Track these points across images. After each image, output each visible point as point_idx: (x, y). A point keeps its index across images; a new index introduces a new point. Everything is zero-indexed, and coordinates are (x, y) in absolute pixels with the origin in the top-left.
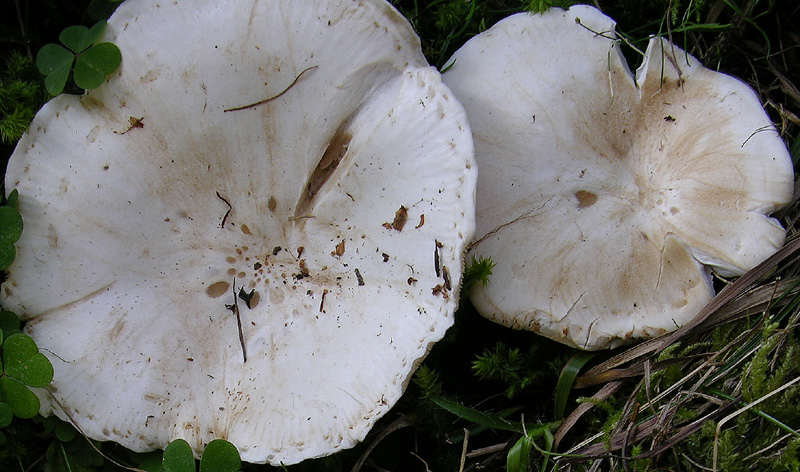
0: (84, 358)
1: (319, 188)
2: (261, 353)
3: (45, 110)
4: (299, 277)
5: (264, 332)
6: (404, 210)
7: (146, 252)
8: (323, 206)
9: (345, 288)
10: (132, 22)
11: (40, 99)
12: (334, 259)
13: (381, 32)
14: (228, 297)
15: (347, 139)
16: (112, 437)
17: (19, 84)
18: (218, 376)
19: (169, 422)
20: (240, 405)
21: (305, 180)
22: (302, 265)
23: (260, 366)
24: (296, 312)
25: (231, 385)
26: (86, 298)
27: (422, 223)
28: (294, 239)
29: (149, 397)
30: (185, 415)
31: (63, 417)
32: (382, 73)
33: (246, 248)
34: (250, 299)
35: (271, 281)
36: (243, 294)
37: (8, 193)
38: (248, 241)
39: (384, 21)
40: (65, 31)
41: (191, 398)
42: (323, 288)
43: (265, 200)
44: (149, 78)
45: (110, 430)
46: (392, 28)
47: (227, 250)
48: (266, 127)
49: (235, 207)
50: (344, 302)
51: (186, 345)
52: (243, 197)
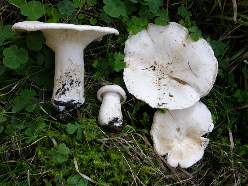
0: (140, 40)
1: (176, 80)
2: (144, 72)
3: (185, 28)
4: (159, 78)
5: (148, 72)
6: (173, 96)
7: (161, 49)
8: (172, 81)
9: (158, 87)
10: (203, 43)
11: (187, 27)
12: (163, 84)
13: (205, 89)
14: (154, 65)
15: (185, 85)
16: (126, 46)
17: (190, 23)
18: (139, 65)
19: (130, 56)
20: (134, 70)
21: (177, 77)
22: (161, 78)
23: (142, 72)
24: (152, 78)
25: (138, 67)
26: (151, 39)
27: (171, 100)
28: (165, 76)
29: (134, 52)
30: (131, 59)
31: (129, 37)
32: (198, 90)
33: (163, 68)
34: (154, 69)
35: (158, 73)
36: (155, 68)
37: (169, 23)
38: (165, 68)
39: (207, 89)
40: (200, 30)
41: (135, 60)
42: (157, 83)
43: (173, 70)
44: (193, 47)
45: (127, 46)
46: (206, 91)
47: (163, 64)
48: (186, 69)
49: (171, 65)
50: (155, 87)
51: (144, 58)
52: (173, 66)
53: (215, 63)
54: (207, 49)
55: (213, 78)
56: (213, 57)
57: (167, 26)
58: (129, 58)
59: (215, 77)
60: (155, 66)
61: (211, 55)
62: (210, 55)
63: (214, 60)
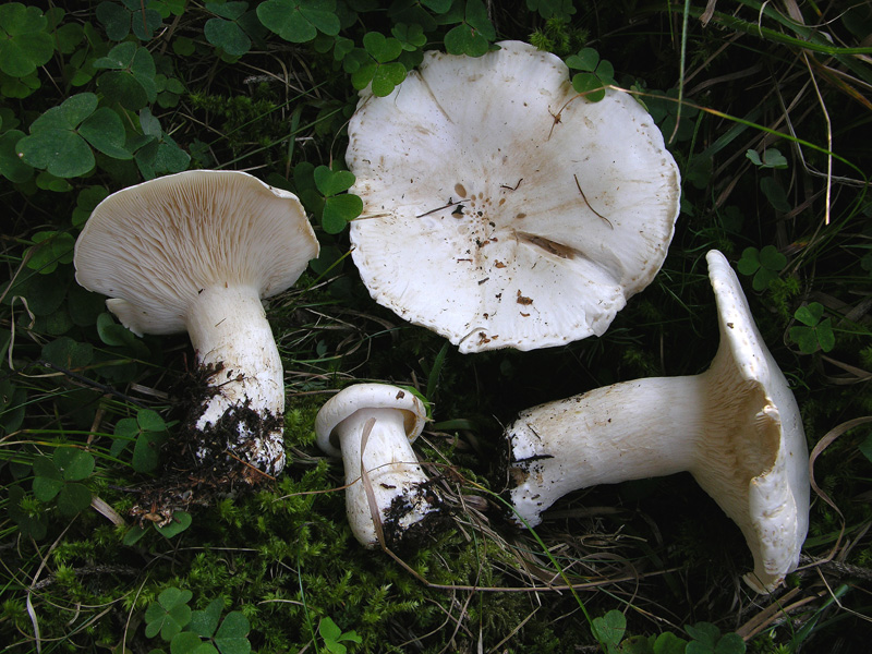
0: (400, 112)
2: (424, 226)
3: (556, 59)
4: (478, 242)
5: (438, 225)
6: (531, 302)
7: (476, 140)
8: (526, 249)
9: (475, 273)
10: (621, 105)
11: (563, 56)
12: (493, 262)
13: (642, 266)
14: (457, 198)
15: (571, 257)
16: (351, 140)
17: (567, 38)
18: (405, 201)
19: (369, 175)
21: (540, 234)
22: (486, 242)
23: (416, 227)
24: (454, 244)
25: (400, 210)
27: (524, 315)
28: (501, 234)
29: (382, 159)
30: (374, 185)
31: (358, 106)
32: (614, 270)
33: (490, 204)
34: (458, 212)
35: (473, 224)
36: (460, 207)
37: (499, 44)
38: (495, 205)
39: (649, 267)
40: (609, 63)
41: (387, 187)
42: (473, 259)
43: (523, 211)
44: (587, 122)
45: (356, 137)
46: (645, 272)
47: (487, 192)
48: (569, 203)
49: (516, 193)
50: (466, 274)
51: (421, 177)
52: (522, 197)
53: (668, 174)
54: (638, 124)
55: (665, 224)
56: (660, 151)
57: (491, 55)
58: (366, 182)
59: (670, 222)
60: (460, 199)
61: (654, 147)
62: (651, 147)
63: (664, 160)
